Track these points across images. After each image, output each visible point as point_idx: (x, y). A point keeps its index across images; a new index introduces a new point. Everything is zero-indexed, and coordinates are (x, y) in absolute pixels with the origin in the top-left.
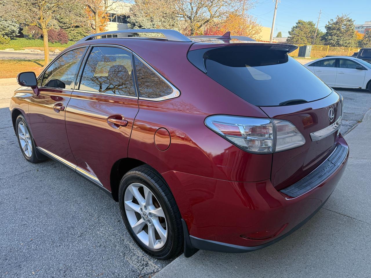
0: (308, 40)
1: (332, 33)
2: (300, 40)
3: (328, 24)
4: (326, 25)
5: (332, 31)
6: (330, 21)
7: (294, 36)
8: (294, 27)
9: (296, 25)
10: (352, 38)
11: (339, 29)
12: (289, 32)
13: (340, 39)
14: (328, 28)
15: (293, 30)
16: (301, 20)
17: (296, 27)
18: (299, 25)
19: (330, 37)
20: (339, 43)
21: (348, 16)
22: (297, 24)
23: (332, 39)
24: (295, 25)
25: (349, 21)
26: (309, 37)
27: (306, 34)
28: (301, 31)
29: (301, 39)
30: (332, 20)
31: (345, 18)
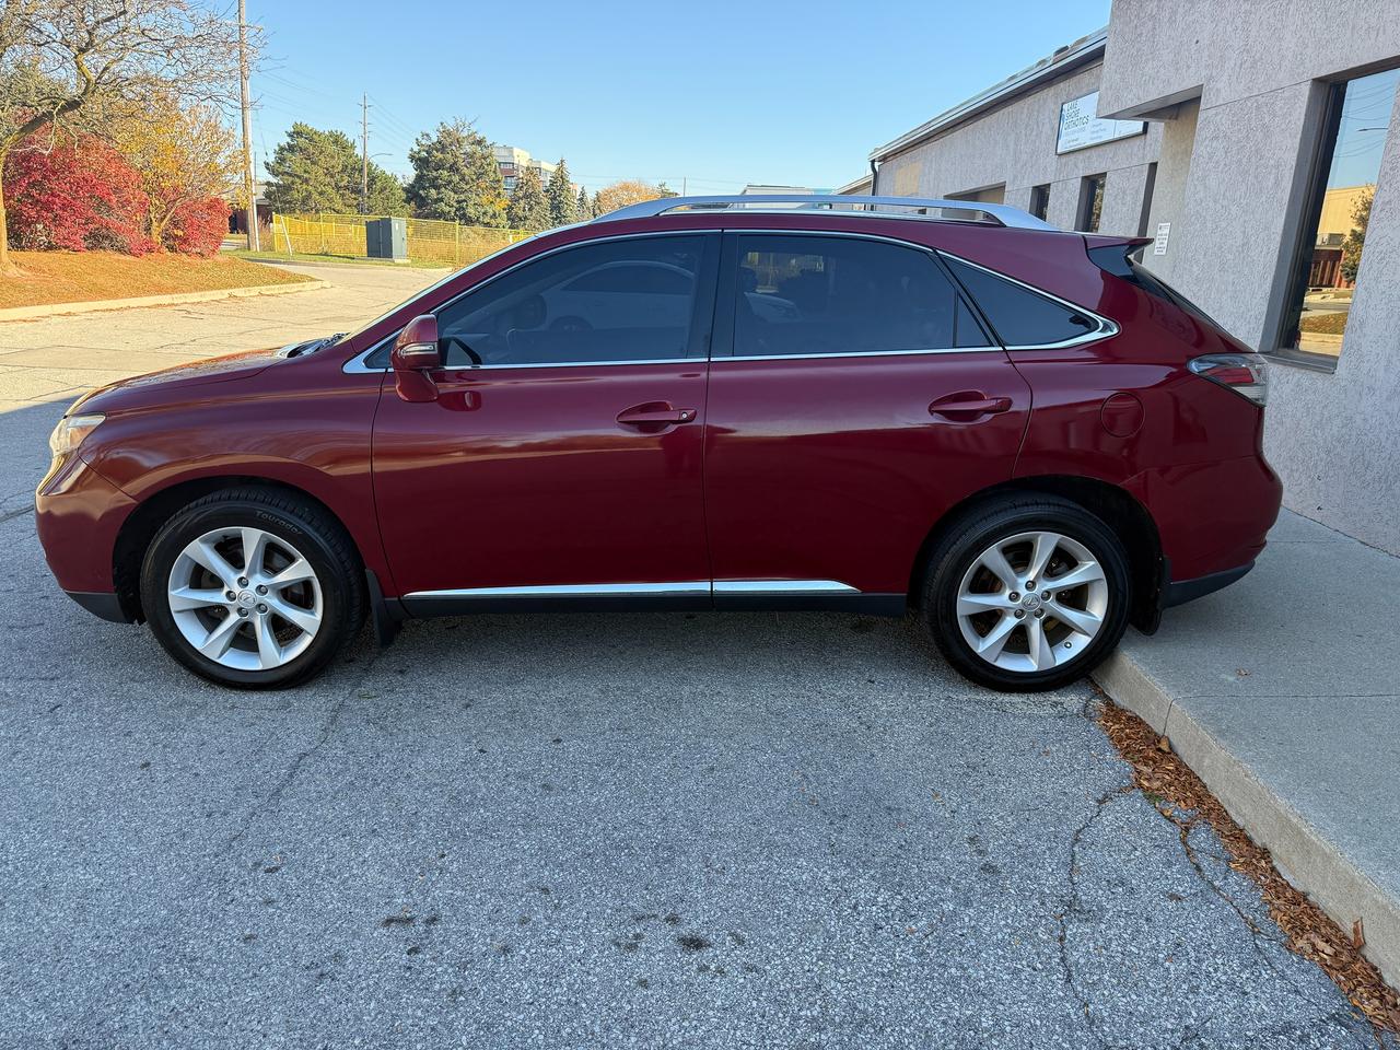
0: (343, 195)
1: (436, 178)
2: (315, 196)
3: (416, 149)
4: (412, 150)
5: (435, 174)
6: (420, 139)
7: (293, 183)
8: (282, 149)
9: (289, 140)
10: (498, 200)
11: (453, 168)
12: (267, 164)
13: (465, 201)
14: (421, 162)
15: (281, 161)
16: (304, 124)
17: (291, 148)
18: (301, 141)
19: (433, 191)
20: (464, 215)
21: (474, 129)
22: (289, 135)
23: (441, 200)
24: (285, 140)
25: (480, 143)
26: (346, 188)
27: (332, 177)
28: (313, 163)
29: (321, 194)
30: (427, 135)
31: (465, 134)
